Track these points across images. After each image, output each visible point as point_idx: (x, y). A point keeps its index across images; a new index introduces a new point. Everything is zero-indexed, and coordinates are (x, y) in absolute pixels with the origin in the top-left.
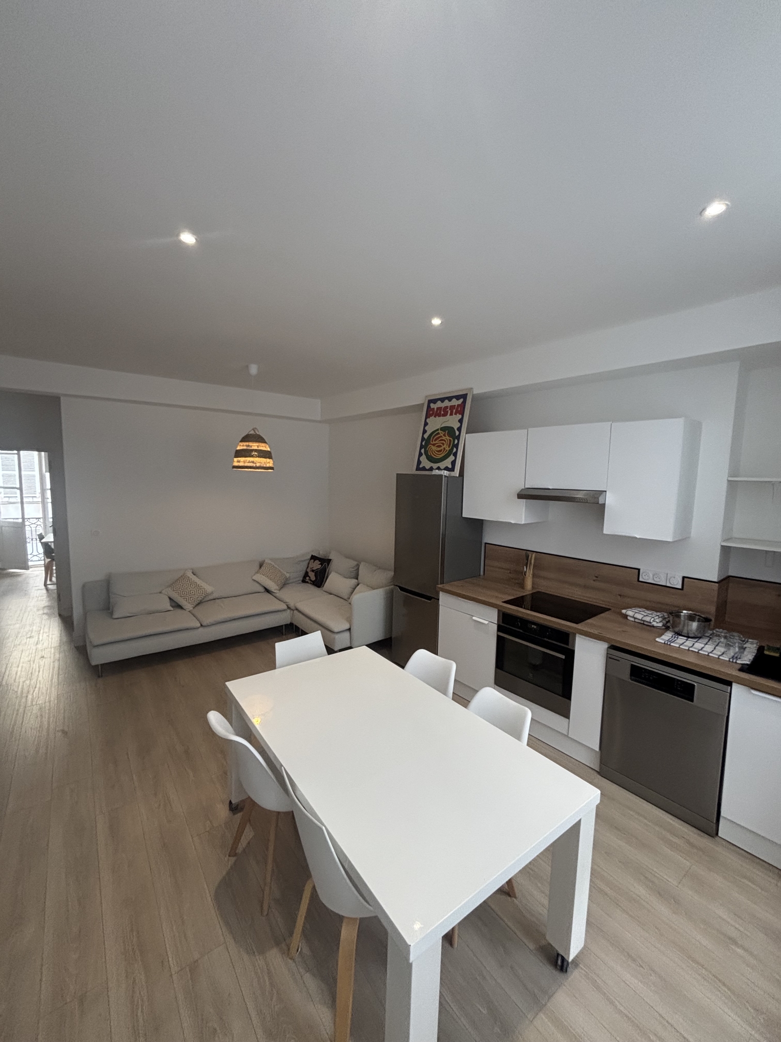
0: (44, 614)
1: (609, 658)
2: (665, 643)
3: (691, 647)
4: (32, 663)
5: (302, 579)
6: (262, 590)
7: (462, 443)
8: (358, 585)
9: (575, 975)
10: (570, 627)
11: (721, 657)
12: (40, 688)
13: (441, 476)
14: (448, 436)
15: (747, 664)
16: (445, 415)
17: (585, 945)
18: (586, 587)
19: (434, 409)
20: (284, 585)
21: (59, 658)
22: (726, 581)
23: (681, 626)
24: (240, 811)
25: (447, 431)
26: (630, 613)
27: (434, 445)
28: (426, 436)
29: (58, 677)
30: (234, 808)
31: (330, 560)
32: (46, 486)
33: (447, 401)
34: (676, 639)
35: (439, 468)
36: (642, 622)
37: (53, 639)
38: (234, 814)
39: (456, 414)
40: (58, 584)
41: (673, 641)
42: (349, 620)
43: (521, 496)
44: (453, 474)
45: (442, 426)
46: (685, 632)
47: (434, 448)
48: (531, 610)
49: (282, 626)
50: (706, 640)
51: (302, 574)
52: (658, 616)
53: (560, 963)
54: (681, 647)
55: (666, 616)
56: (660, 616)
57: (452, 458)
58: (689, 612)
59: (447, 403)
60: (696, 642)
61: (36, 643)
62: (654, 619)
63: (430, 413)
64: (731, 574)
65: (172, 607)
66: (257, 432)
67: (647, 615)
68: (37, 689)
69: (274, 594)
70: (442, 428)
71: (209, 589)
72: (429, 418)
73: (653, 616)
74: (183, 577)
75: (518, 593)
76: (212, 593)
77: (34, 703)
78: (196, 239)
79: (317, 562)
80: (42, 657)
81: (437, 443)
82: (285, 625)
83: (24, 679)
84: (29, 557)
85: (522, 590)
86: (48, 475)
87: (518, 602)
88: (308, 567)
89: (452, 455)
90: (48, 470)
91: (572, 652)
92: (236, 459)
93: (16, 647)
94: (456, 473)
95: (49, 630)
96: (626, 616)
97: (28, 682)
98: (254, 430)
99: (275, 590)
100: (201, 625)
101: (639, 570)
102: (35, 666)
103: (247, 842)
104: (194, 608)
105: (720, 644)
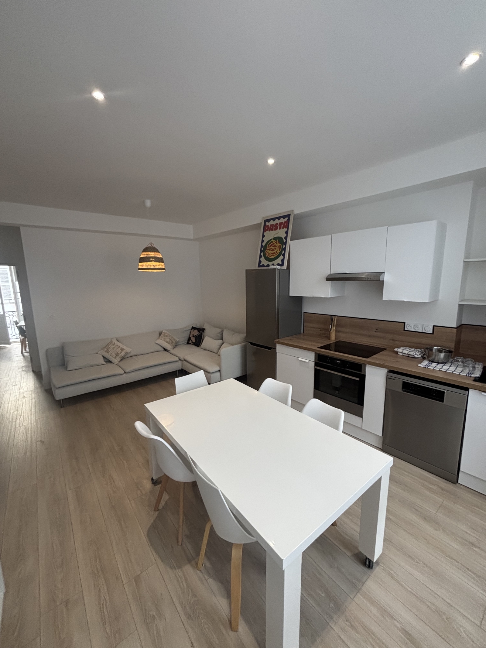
0: (23, 371)
1: (388, 378)
2: (424, 367)
3: (441, 368)
4: (17, 401)
5: (186, 342)
6: (163, 349)
7: (288, 248)
8: (223, 343)
9: (377, 570)
10: (363, 360)
11: (460, 374)
12: (24, 415)
13: (276, 269)
14: (279, 243)
15: (478, 377)
16: (276, 229)
17: (382, 552)
18: (370, 336)
19: (268, 225)
20: (176, 346)
21: (35, 397)
22: (461, 327)
23: (433, 357)
24: (159, 484)
25: (278, 240)
26: (400, 350)
27: (269, 250)
28: (264, 244)
29: (35, 409)
30: (155, 482)
31: (204, 329)
32: (17, 290)
33: (277, 220)
34: (431, 364)
35: (273, 265)
36: (408, 356)
37: (30, 386)
38: (155, 486)
39: (283, 228)
40: (30, 352)
41: (429, 365)
42: (219, 365)
43: (328, 279)
44: (283, 268)
45: (274, 237)
46: (436, 360)
47: (270, 252)
48: (335, 351)
49: (176, 371)
50: (450, 364)
51: (187, 338)
52: (418, 351)
53: (368, 563)
54: (435, 369)
55: (423, 351)
56: (419, 351)
57: (282, 257)
58: (438, 348)
59: (277, 221)
60: (444, 365)
61: (19, 388)
62: (416, 353)
63: (266, 228)
64: (463, 323)
65: (105, 362)
66: (153, 245)
67: (411, 351)
68: (22, 417)
69: (169, 352)
70: (275, 238)
71: (128, 350)
72: (265, 232)
73: (415, 351)
74: (111, 343)
75: (327, 342)
76: (130, 352)
77: (21, 425)
78: (104, 96)
79: (196, 331)
80: (23, 397)
81: (271, 249)
82: (179, 370)
83: (13, 411)
84: (10, 336)
85: (329, 340)
86: (17, 283)
87: (327, 347)
88: (190, 334)
89: (282, 255)
90: (17, 279)
91: (364, 376)
92: (140, 264)
93: (7, 392)
94: (285, 267)
95: (27, 380)
96: (397, 353)
97: (16, 413)
98: (151, 244)
99: (170, 349)
100: (125, 372)
101: (404, 323)
102: (20, 403)
103: (165, 502)
104: (119, 362)
105: (459, 366)
